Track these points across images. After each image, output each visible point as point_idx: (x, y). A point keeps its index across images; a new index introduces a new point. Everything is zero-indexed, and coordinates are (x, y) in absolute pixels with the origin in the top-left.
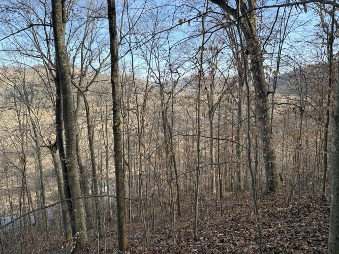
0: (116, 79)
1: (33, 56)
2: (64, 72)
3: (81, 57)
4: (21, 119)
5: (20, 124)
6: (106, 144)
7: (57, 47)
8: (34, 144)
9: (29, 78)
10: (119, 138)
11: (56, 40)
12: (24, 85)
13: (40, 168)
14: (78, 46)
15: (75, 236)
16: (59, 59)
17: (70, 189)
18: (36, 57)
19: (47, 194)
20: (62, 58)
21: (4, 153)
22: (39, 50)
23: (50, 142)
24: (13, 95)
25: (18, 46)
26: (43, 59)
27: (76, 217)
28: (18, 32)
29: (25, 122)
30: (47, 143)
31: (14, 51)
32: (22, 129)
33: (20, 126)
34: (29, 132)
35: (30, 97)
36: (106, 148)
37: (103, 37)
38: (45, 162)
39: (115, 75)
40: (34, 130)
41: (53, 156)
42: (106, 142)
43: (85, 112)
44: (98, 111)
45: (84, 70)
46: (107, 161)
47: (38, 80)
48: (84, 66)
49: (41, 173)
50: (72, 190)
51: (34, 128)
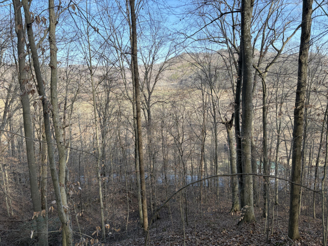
0: (304, 59)
1: (219, 42)
2: (247, 55)
3: (262, 38)
4: (205, 98)
5: (203, 101)
6: (278, 127)
7: (243, 32)
8: (213, 120)
9: (214, 63)
10: (301, 123)
11: (243, 24)
12: (210, 69)
13: (216, 141)
14: (261, 27)
15: (244, 209)
16: (244, 43)
17: (242, 165)
18: (221, 43)
19: (220, 164)
20: (247, 41)
21: (190, 125)
22: (225, 36)
23: (226, 120)
24: (200, 78)
25: (208, 35)
26: (227, 44)
27: (245, 191)
28: (211, 22)
29: (207, 101)
30: (224, 120)
31: (205, 39)
32: (204, 106)
33: (203, 104)
34: (210, 109)
35: (213, 79)
36: (278, 132)
37: (289, 13)
38: (220, 137)
39: (304, 54)
40: (214, 107)
41: (228, 132)
42: (278, 125)
43: (261, 93)
44: (273, 93)
45: (264, 51)
46: (278, 145)
47: (221, 64)
48: (264, 47)
49: (216, 145)
50: (244, 166)
51: (214, 106)
